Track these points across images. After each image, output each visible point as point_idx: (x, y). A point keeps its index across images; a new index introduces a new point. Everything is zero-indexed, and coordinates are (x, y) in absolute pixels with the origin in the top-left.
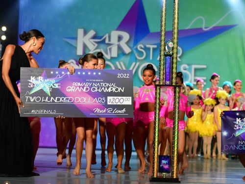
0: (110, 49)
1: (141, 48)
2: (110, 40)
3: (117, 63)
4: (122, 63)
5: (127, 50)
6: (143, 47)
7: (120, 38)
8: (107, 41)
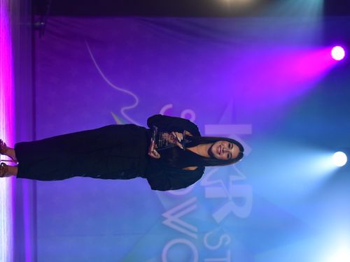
0: (218, 185)
1: (225, 241)
2: (234, 182)
3: (194, 199)
4: (194, 207)
5: (219, 216)
6: (227, 243)
7: (239, 201)
8: (233, 178)
